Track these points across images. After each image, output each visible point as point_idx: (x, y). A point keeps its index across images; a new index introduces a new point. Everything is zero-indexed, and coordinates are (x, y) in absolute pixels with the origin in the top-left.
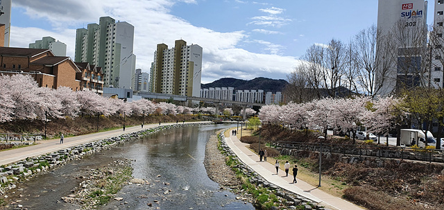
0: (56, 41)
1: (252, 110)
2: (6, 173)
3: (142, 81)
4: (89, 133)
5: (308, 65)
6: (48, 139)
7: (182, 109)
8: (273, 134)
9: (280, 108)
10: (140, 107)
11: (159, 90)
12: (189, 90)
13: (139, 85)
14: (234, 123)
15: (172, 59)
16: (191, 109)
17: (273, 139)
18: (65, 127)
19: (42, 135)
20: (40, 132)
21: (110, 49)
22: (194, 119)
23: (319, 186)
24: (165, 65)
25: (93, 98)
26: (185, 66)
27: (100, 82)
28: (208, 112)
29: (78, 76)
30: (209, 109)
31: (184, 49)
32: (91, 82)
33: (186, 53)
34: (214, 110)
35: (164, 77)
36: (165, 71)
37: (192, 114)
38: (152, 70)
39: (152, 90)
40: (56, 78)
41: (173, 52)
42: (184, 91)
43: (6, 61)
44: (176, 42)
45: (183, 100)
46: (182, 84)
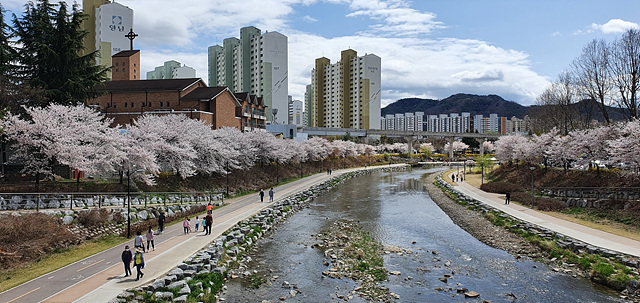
0: (182, 66)
1: (462, 144)
3: (295, 112)
6: (231, 197)
7: (363, 147)
9: (538, 139)
10: (314, 149)
11: (322, 123)
12: (364, 120)
13: (290, 118)
15: (337, 78)
16: (374, 148)
19: (224, 193)
20: (220, 189)
21: (257, 71)
22: (379, 162)
24: (327, 87)
26: (357, 86)
27: (261, 118)
28: (396, 151)
30: (397, 145)
31: (355, 62)
32: (252, 118)
33: (357, 67)
34: (405, 147)
35: (327, 104)
36: (328, 96)
37: (375, 154)
38: (309, 96)
39: (310, 124)
40: (214, 117)
41: (339, 67)
42: (357, 122)
43: (151, 97)
44: (343, 53)
45: (362, 134)
46: (354, 113)
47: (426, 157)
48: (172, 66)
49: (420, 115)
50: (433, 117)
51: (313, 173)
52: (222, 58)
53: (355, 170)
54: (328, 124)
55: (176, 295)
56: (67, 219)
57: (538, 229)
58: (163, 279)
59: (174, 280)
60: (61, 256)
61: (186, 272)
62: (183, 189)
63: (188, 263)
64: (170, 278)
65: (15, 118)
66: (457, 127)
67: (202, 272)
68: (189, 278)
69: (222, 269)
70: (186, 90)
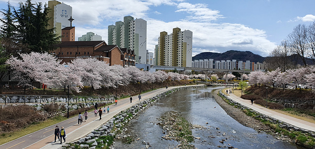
0: (95, 34)
1: (232, 75)
3: (149, 58)
7: (183, 76)
10: (159, 76)
11: (163, 63)
12: (184, 63)
15: (171, 42)
16: (188, 76)
17: (269, 96)
19: (114, 97)
20: (113, 95)
21: (132, 38)
22: (191, 83)
24: (166, 46)
25: (136, 71)
26: (180, 46)
27: (133, 60)
28: (199, 78)
29: (122, 58)
30: (200, 75)
31: (179, 34)
32: (129, 61)
33: (181, 36)
34: (203, 76)
35: (166, 54)
36: (166, 50)
37: (189, 79)
38: (156, 50)
39: (157, 64)
40: (110, 60)
41: (171, 36)
42: (180, 63)
43: (80, 50)
44: (174, 29)
45: (182, 70)
46: (179, 59)
47: (214, 81)
48: (91, 35)
49: (211, 60)
50: (218, 62)
51: (158, 88)
52: (114, 31)
53: (179, 87)
54: (165, 64)
55: (90, 146)
56: (39, 108)
57: (269, 118)
58: (84, 138)
59: (89, 139)
60: (35, 126)
61: (95, 135)
62: (94, 94)
63: (96, 130)
64: (88, 138)
65: (15, 59)
66: (230, 67)
67: (103, 135)
68: (97, 138)
69: (113, 134)
70: (97, 47)
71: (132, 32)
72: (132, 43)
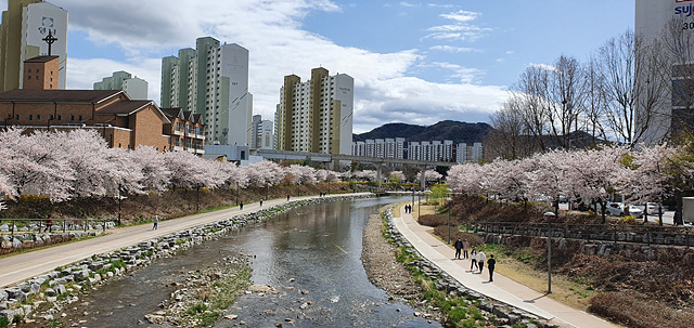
0: (133, 77)
1: (436, 173)
2: (63, 278)
3: (263, 133)
4: (185, 215)
5: (523, 98)
6: (124, 226)
7: (324, 174)
8: (471, 211)
9: (480, 169)
10: (260, 174)
11: (289, 145)
12: (334, 143)
13: (258, 140)
14: (407, 194)
15: (307, 97)
16: (338, 175)
17: (472, 218)
18: (148, 208)
19: (115, 221)
20: (111, 217)
21: (213, 86)
22: (343, 190)
23: (549, 292)
24: (297, 107)
25: (189, 162)
26: (327, 107)
27: (199, 137)
28: (365, 178)
29: (167, 130)
30: (366, 172)
31: (325, 82)
32: (186, 137)
33: (328, 87)
34: (374, 174)
35: (296, 125)
36: (297, 117)
37: (339, 181)
38: (278, 116)
39: (278, 148)
40: (133, 134)
41: (309, 86)
42: (327, 146)
43: (62, 110)
44: (313, 71)
45: (326, 160)
46: (324, 136)
47: (396, 186)
48: (123, 77)
49: (401, 141)
50: (414, 144)
51: (256, 200)
52: (176, 71)
54: (296, 147)
70: (102, 103)
71: (214, 73)
72: (213, 98)
